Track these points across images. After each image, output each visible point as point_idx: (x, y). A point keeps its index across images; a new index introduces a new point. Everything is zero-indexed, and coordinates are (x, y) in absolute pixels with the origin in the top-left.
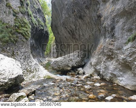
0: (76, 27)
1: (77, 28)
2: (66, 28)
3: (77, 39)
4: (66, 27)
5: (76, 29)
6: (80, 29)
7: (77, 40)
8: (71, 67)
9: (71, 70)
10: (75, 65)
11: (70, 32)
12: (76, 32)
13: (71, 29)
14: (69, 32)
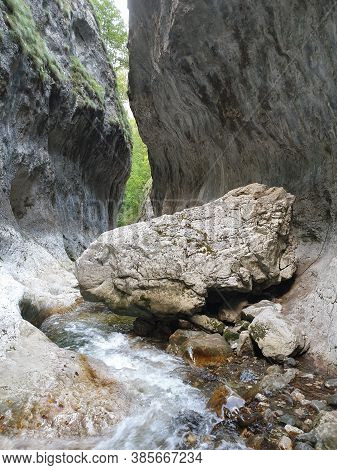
0: (243, 48)
1: (252, 52)
2: (187, 69)
3: (248, 128)
4: (190, 60)
5: (245, 61)
6: (272, 53)
7: (249, 134)
8: (201, 290)
9: (199, 310)
10: (233, 282)
11: (209, 89)
12: (244, 81)
13: (215, 69)
14: (203, 89)
